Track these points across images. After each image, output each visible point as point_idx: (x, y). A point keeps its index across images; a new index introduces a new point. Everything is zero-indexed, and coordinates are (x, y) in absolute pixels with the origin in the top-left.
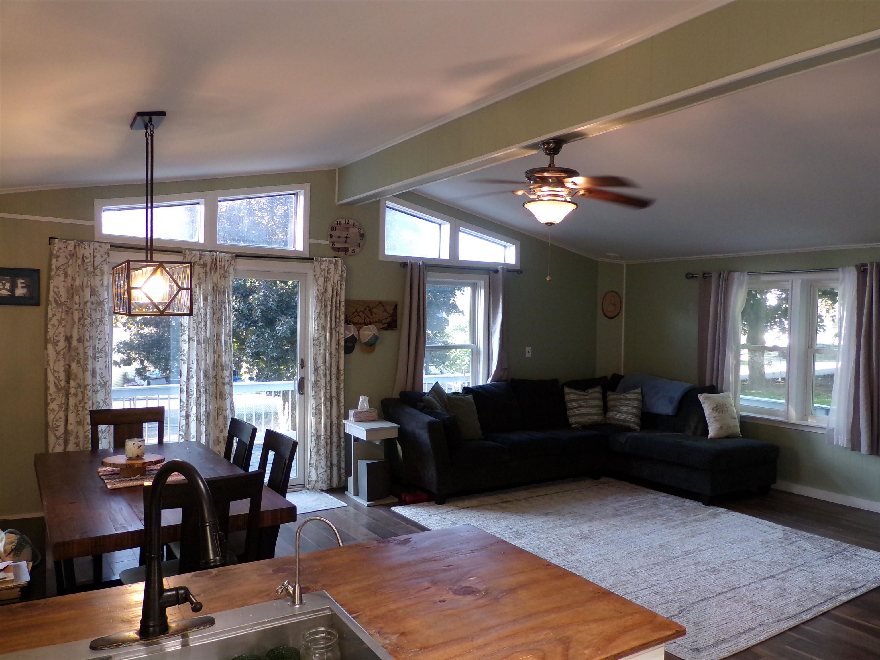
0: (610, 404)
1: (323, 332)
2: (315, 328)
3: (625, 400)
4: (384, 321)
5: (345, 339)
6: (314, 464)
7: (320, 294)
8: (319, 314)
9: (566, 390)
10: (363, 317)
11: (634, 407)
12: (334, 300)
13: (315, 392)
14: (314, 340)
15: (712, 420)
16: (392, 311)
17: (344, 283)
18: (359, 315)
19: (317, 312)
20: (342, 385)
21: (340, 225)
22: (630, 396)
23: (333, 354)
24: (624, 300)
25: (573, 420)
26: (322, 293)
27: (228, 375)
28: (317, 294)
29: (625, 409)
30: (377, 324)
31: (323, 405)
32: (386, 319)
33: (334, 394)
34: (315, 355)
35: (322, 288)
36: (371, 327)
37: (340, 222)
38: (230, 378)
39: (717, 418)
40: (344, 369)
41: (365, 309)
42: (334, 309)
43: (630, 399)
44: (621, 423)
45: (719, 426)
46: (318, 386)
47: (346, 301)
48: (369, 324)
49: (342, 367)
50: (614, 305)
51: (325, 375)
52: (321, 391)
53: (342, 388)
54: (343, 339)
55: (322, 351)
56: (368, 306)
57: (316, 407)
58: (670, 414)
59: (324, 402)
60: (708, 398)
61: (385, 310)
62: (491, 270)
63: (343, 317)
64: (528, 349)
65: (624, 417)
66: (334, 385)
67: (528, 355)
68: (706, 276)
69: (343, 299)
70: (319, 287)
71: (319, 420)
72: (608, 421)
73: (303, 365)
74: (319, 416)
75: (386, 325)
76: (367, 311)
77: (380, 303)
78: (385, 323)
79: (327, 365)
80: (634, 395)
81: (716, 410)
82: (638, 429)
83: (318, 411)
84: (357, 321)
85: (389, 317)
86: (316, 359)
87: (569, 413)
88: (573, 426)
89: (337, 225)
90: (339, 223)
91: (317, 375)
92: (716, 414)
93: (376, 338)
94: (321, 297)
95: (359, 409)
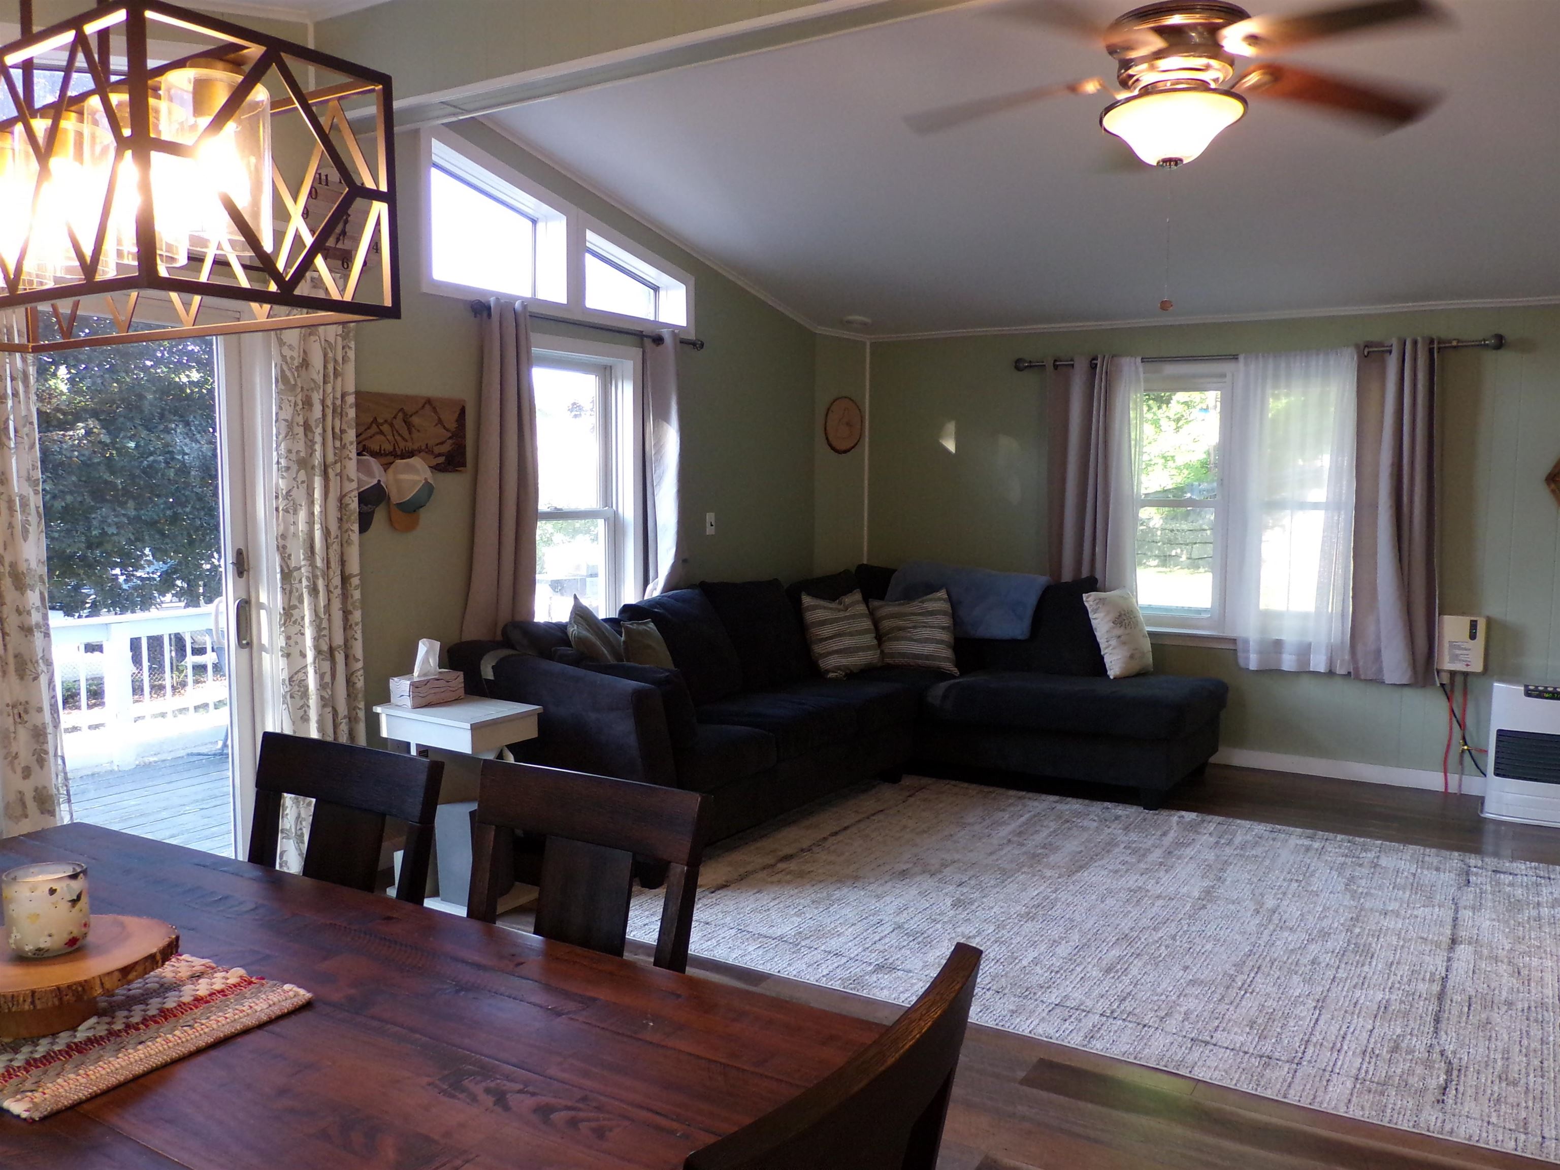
0: (886, 624)
1: (302, 475)
2: (278, 463)
3: (920, 614)
4: (437, 450)
5: (359, 494)
6: (293, 830)
7: (290, 369)
8: (290, 426)
9: (807, 600)
10: (390, 437)
11: (943, 628)
12: (329, 388)
13: (288, 638)
14: (277, 497)
15: (1113, 642)
16: (455, 425)
17: (352, 344)
18: (381, 432)
19: (286, 420)
20: (357, 616)
21: (327, 185)
22: (931, 606)
23: (333, 535)
24: (867, 417)
25: (831, 662)
26: (297, 367)
27: (38, 603)
28: (282, 371)
29: (925, 633)
30: (422, 454)
31: (311, 671)
32: (442, 443)
33: (339, 640)
34: (283, 536)
35: (295, 354)
36: (416, 461)
37: (327, 176)
38: (42, 610)
39: (1123, 638)
40: (361, 573)
41: (395, 417)
42: (329, 412)
43: (932, 613)
44: (920, 662)
45: (1128, 654)
46: (295, 622)
47: (358, 394)
48: (410, 454)
49: (354, 567)
50: (848, 424)
51: (314, 591)
52: (303, 634)
53: (357, 624)
54: (356, 493)
55: (302, 526)
56: (402, 410)
57: (291, 679)
58: (1020, 637)
59: (314, 662)
60: (1102, 601)
61: (440, 421)
62: (647, 336)
63: (351, 435)
64: (710, 517)
65: (928, 649)
66: (337, 616)
67: (710, 531)
68: (1061, 366)
69: (351, 388)
70: (286, 352)
71: (301, 712)
72: (888, 660)
73: (242, 565)
74: (301, 703)
75: (441, 460)
76: (399, 423)
77: (429, 401)
78: (440, 455)
79: (319, 563)
80: (938, 602)
81: (1121, 623)
82: (955, 671)
83: (297, 688)
84: (377, 448)
85: (449, 439)
86: (284, 547)
87: (818, 649)
88: (831, 675)
89: (320, 183)
90: (323, 177)
91: (291, 592)
92: (1119, 631)
93: (428, 490)
94: (295, 381)
95: (416, 673)
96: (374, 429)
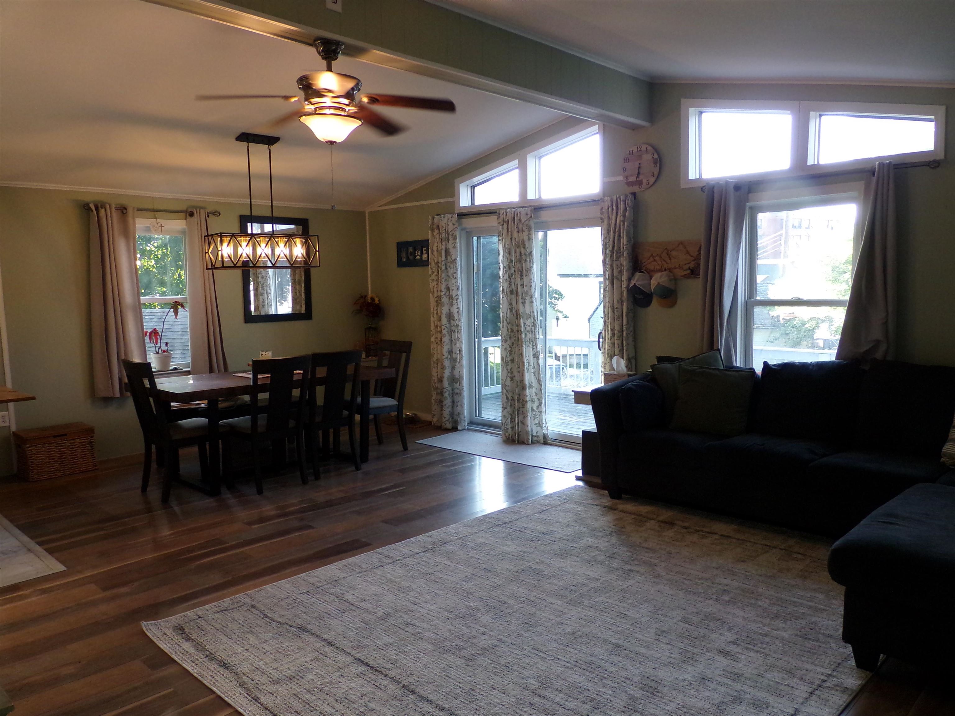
4: (686, 267)
10: (660, 263)
16: (695, 254)
18: (655, 261)
21: (633, 154)
30: (677, 270)
32: (688, 263)
41: (662, 253)
56: (666, 249)
61: (688, 252)
75: (688, 272)
76: (664, 255)
77: (681, 243)
84: (653, 268)
85: (694, 260)
88: (942, 459)
89: (630, 155)
90: (631, 152)
96: (652, 259)
